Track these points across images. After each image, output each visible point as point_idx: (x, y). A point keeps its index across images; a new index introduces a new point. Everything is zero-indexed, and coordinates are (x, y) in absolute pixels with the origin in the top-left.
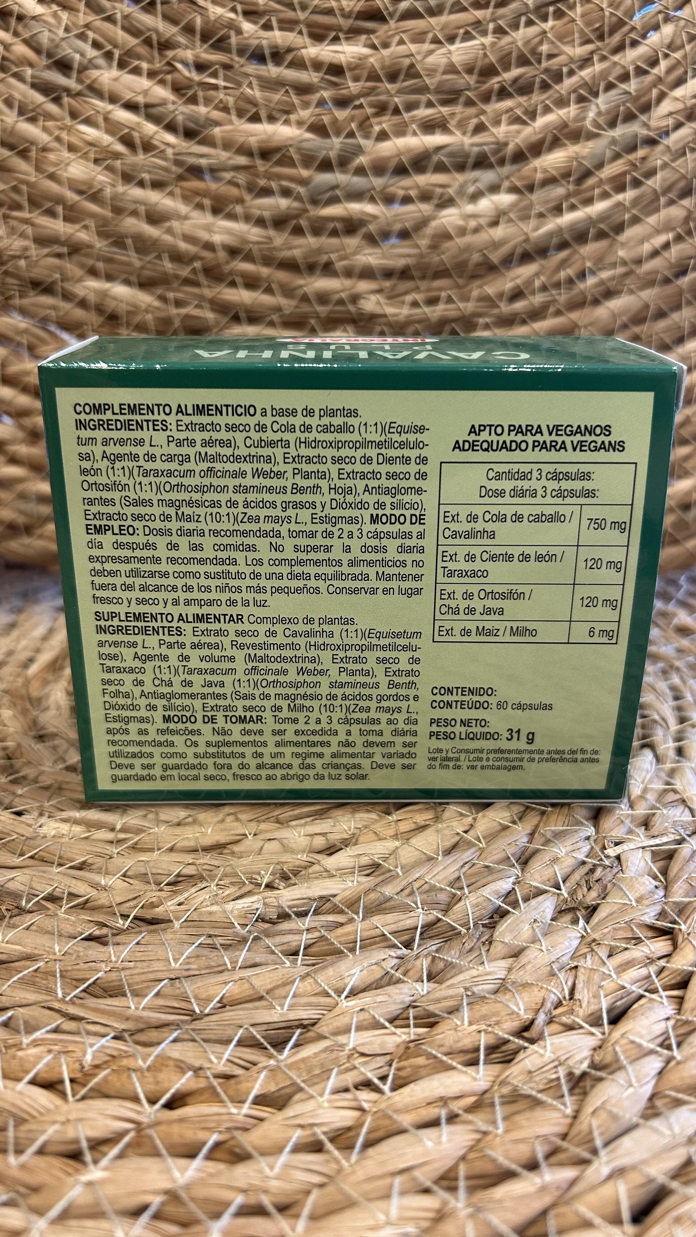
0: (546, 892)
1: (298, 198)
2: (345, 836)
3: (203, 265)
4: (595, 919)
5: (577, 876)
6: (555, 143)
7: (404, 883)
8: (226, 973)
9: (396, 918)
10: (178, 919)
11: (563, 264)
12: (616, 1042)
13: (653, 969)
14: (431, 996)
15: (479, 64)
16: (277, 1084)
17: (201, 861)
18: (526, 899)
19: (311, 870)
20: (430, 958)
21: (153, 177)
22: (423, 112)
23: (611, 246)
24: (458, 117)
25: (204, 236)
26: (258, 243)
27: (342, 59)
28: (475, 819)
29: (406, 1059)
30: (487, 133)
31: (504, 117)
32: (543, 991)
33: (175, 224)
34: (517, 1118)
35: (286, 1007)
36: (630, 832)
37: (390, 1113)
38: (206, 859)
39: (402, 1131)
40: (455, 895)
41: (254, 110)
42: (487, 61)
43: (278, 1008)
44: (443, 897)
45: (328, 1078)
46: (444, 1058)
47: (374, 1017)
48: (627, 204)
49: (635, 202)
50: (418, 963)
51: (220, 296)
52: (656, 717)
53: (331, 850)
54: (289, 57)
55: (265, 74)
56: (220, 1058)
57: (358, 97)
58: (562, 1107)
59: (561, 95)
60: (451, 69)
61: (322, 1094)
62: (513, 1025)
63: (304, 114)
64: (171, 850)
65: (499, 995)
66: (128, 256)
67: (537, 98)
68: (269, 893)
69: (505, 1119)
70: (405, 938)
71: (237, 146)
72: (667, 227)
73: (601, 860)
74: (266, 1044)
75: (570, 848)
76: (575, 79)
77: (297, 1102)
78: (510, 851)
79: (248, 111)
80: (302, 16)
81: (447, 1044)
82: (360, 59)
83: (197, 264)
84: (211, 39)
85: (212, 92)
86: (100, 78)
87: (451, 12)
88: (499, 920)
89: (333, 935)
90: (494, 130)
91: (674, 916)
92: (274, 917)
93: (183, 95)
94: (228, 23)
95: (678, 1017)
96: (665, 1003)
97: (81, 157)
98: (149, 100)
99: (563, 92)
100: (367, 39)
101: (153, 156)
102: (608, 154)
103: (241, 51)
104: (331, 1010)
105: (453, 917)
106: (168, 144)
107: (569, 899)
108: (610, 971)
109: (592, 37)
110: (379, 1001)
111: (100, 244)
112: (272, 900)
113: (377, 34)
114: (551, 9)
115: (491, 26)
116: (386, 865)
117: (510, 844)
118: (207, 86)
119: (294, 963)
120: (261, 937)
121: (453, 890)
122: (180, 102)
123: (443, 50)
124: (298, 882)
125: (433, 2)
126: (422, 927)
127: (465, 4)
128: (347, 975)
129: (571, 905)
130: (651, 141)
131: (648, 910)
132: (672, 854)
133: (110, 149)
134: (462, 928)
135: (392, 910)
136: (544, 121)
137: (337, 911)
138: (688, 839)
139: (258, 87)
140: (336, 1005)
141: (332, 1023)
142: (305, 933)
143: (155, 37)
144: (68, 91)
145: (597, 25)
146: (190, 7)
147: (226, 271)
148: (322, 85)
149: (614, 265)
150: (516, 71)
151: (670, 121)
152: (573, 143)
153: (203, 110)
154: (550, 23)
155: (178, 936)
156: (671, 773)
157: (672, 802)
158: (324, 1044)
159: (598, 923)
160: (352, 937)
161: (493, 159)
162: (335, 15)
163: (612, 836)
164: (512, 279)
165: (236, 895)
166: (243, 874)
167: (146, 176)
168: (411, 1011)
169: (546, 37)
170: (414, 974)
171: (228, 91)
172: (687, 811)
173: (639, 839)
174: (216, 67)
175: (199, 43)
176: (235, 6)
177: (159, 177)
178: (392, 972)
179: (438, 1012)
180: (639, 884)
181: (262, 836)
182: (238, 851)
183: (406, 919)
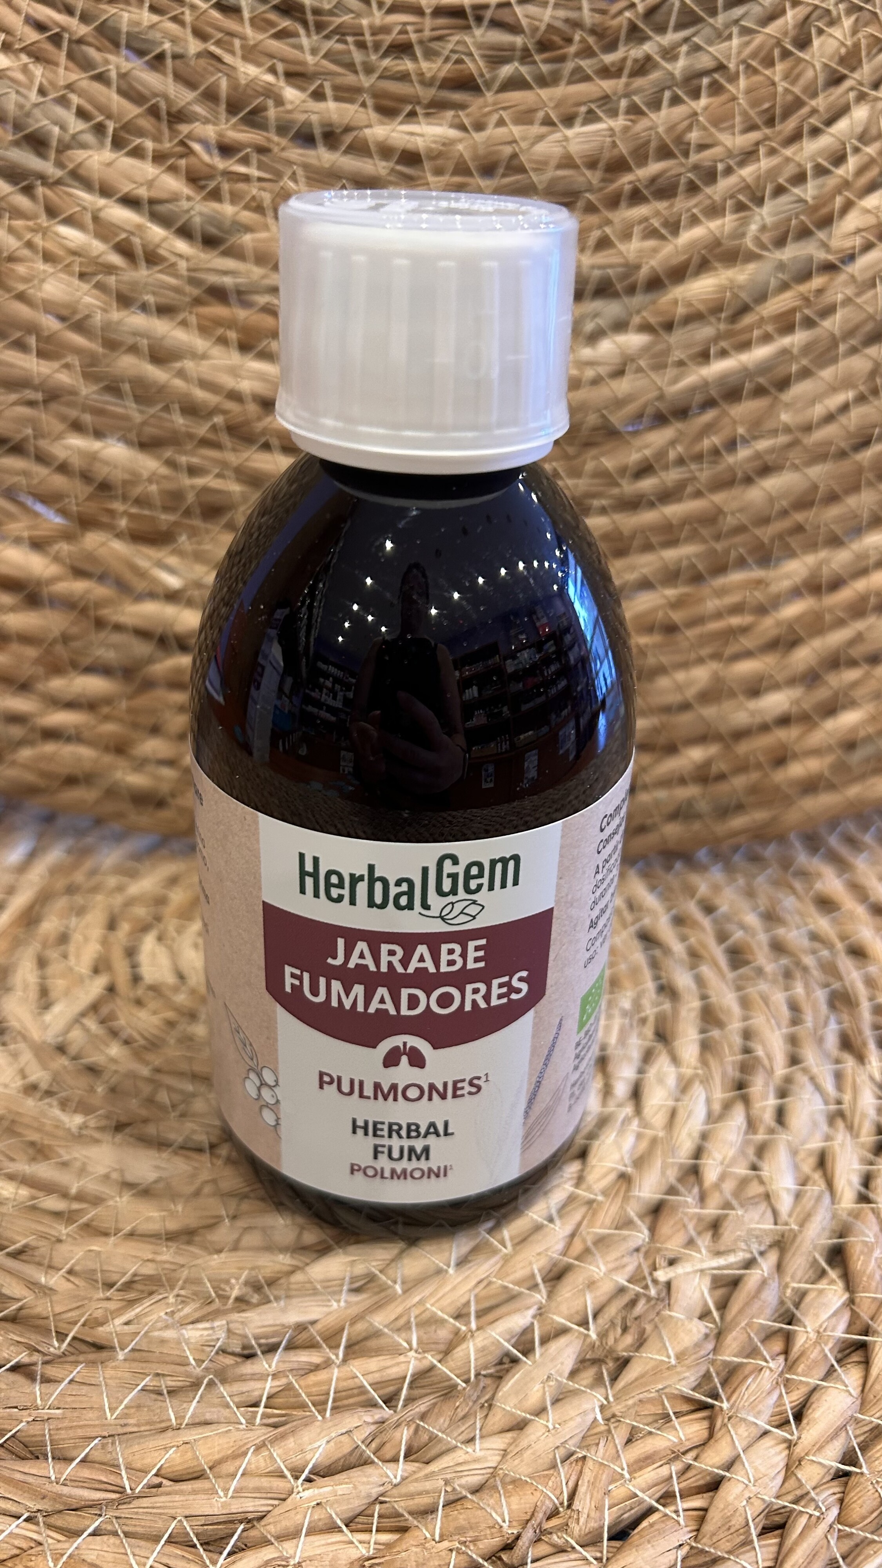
0: (569, 1330)
3: (226, 420)
4: (621, 1383)
5: (612, 1310)
6: (703, 266)
7: (400, 1310)
8: (170, 1433)
9: (384, 1364)
10: (122, 1349)
11: (708, 430)
13: (675, 1467)
14: (403, 1490)
15: (606, 155)
17: (162, 1257)
18: (544, 1343)
19: (291, 1279)
20: (412, 1428)
21: (161, 299)
23: (772, 406)
25: (229, 382)
27: (420, 144)
30: (611, 251)
31: (636, 230)
32: (538, 1494)
33: (189, 364)
35: (230, 1494)
36: (690, 1243)
38: (168, 1253)
40: (459, 1330)
42: (615, 152)
43: (221, 1494)
44: (443, 1334)
47: (330, 1517)
48: (795, 351)
49: (807, 349)
50: (397, 1434)
51: (247, 464)
52: (760, 1052)
54: (348, 139)
55: (314, 161)
59: (714, 202)
60: (568, 162)
62: (492, 1542)
65: (482, 1495)
66: (126, 407)
67: (682, 204)
68: (235, 1316)
70: (391, 1389)
71: (274, 261)
72: (846, 383)
73: (646, 1287)
74: (199, 1545)
75: (611, 1266)
76: (732, 180)
78: (538, 1266)
80: (366, 82)
82: (444, 144)
83: (218, 420)
84: (241, 110)
85: (241, 186)
86: (87, 162)
87: (570, 82)
88: (508, 1371)
89: (302, 1383)
90: (622, 247)
91: (719, 1385)
92: (238, 1350)
93: (203, 188)
94: (265, 88)
95: (694, 1544)
96: (681, 1520)
97: (61, 270)
98: (155, 194)
99: (717, 198)
100: (454, 116)
101: (160, 271)
102: (773, 283)
103: (282, 129)
104: (284, 1500)
105: (451, 1364)
106: (180, 256)
107: (597, 1343)
108: (623, 1469)
109: (759, 121)
110: (340, 1493)
111: (87, 390)
112: (237, 1325)
113: (469, 110)
114: (705, 81)
115: (624, 103)
116: (384, 1278)
117: (539, 1254)
118: (235, 177)
119: (251, 1422)
120: (217, 1381)
121: (458, 1324)
122: (198, 198)
123: (557, 136)
124: (272, 1298)
125: (545, 68)
126: (413, 1375)
127: (589, 72)
128: (310, 1447)
129: (599, 1354)
130: (829, 268)
131: (687, 1374)
132: (735, 1283)
133: (100, 260)
134: (459, 1381)
135: (377, 1352)
136: (689, 236)
137: (312, 1345)
138: (759, 1259)
139: (303, 179)
140: (291, 1492)
141: (280, 1521)
142: (270, 1378)
143: (163, 106)
144: (43, 178)
145: (766, 105)
146: (212, 65)
147: (258, 430)
148: (392, 178)
149: (774, 432)
150: (654, 167)
151: (858, 241)
152: (728, 267)
153: (228, 209)
154: (704, 101)
155: (120, 1374)
156: (761, 1150)
157: (753, 1197)
158: (267, 1554)
159: (624, 1387)
160: (325, 1388)
161: (619, 287)
162: (411, 81)
163: (667, 1249)
164: (640, 449)
165: (197, 1315)
166: (210, 1281)
167: (150, 299)
168: (377, 1507)
169: (697, 120)
170: (388, 1451)
171: (264, 184)
172: (769, 1215)
173: (698, 1255)
174: (249, 150)
175: (223, 115)
176: (274, 64)
177: (170, 302)
178: (363, 1447)
179: (406, 1514)
180: (684, 1330)
181: (242, 1221)
182: (210, 1242)
183: (393, 1365)
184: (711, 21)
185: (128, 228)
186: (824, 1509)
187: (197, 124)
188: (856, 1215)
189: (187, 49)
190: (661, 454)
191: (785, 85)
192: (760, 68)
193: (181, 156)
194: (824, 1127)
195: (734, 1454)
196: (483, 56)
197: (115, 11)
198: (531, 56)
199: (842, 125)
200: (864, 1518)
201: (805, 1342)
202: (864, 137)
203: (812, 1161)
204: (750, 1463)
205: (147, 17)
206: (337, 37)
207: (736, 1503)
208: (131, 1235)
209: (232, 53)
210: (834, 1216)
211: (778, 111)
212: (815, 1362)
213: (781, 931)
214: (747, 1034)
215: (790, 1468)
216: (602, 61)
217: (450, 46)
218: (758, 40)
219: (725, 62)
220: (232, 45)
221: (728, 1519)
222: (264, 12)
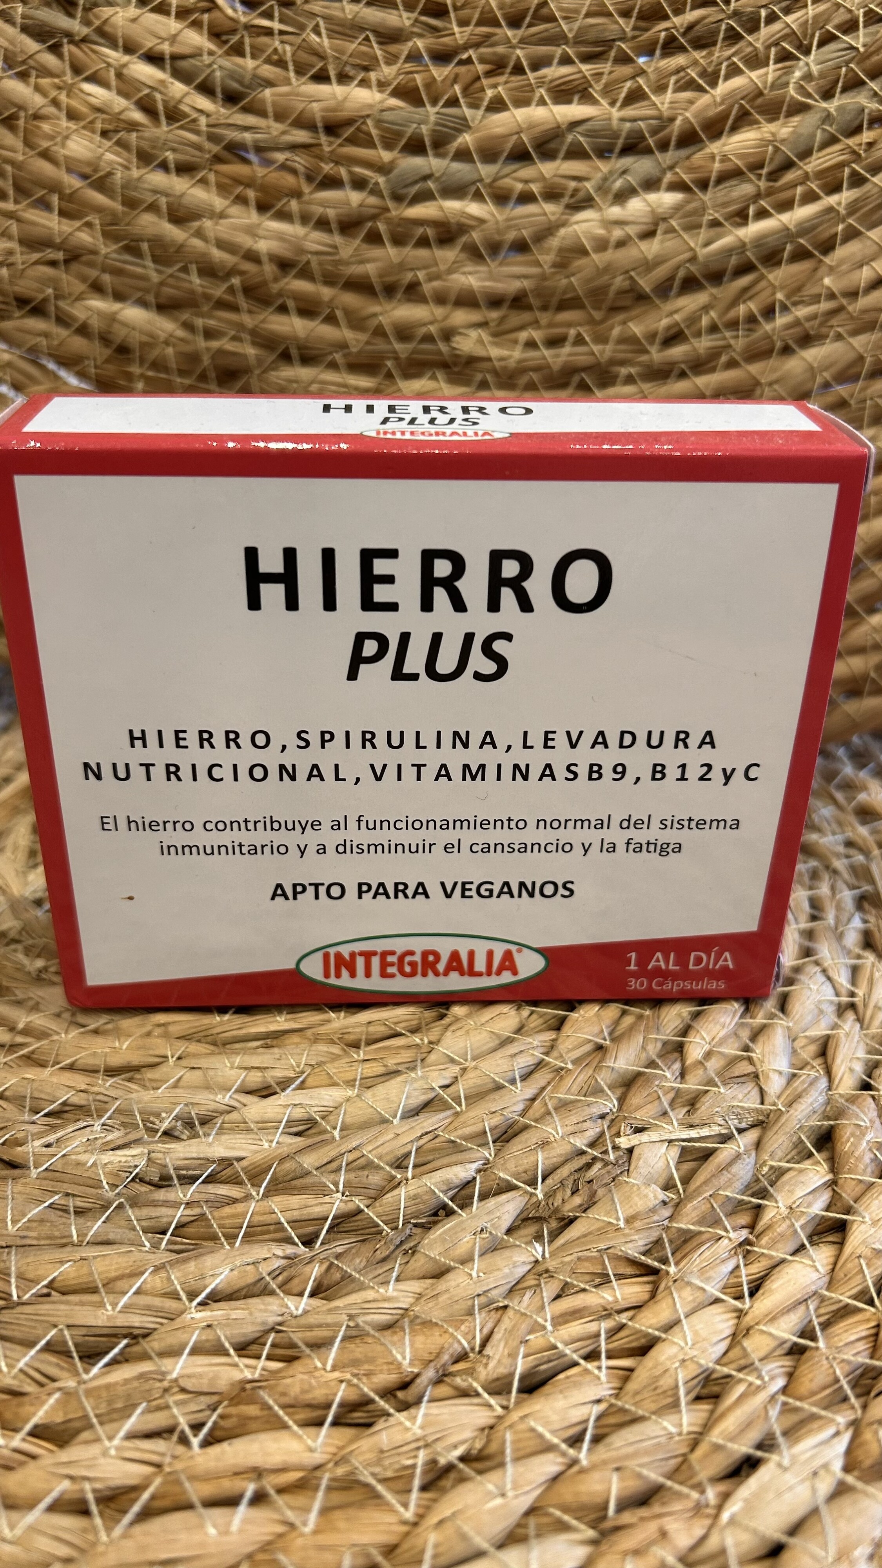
0: (515, 1188)
1: (376, 191)
2: (292, 1074)
3: (242, 282)
4: (561, 1240)
5: (565, 1171)
6: (743, 120)
7: (333, 1154)
8: (69, 1249)
9: (303, 1202)
10: (36, 1168)
11: (743, 294)
12: (511, 1427)
13: (605, 1326)
14: (303, 1321)
16: (65, 1414)
17: (96, 1089)
18: (483, 1197)
19: (227, 1118)
20: (325, 1265)
21: (181, 157)
22: (555, 72)
23: (815, 270)
24: (604, 79)
25: (246, 241)
26: (317, 253)
29: (238, 1404)
30: (645, 103)
31: (672, 81)
32: (447, 1336)
33: (207, 224)
34: (338, 1515)
35: (119, 1308)
36: (663, 1115)
37: (183, 1477)
38: (105, 1085)
39: (189, 1506)
40: (394, 1177)
41: (321, 64)
43: (109, 1307)
44: (376, 1179)
45: (129, 1416)
46: (281, 1413)
47: (219, 1339)
48: (842, 209)
49: (853, 208)
50: (307, 1269)
51: (263, 326)
53: (265, 1092)
55: (338, 13)
56: (10, 1366)
57: (466, 47)
58: (402, 1509)
59: (756, 49)
61: (111, 1438)
62: (387, 1378)
63: (388, 71)
65: (388, 1333)
66: (144, 267)
67: (720, 53)
68: (160, 1146)
69: (325, 1511)
70: (310, 1229)
71: (294, 116)
73: (606, 1152)
74: (75, 1355)
75: (570, 1129)
76: (776, 27)
77: (81, 1443)
78: (491, 1123)
79: (313, 66)
81: (292, 1394)
83: (236, 281)
85: (263, 39)
86: (113, 19)
88: (439, 1221)
89: (216, 1214)
90: (656, 99)
91: (669, 1251)
92: (155, 1179)
93: (224, 43)
95: (613, 1401)
96: (603, 1376)
97: (84, 128)
98: (178, 49)
99: (758, 45)
101: (181, 128)
102: (819, 136)
104: (174, 1319)
105: (380, 1209)
106: (201, 111)
107: (543, 1202)
108: (546, 1321)
110: (235, 1317)
111: (107, 249)
112: (160, 1155)
116: (323, 1123)
117: (493, 1112)
118: (260, 30)
119: (155, 1246)
120: (126, 1205)
121: (393, 1172)
122: (220, 53)
124: (202, 1134)
126: (335, 1218)
128: (210, 1273)
129: (543, 1213)
131: (636, 1237)
132: (707, 1155)
133: (122, 117)
134: (385, 1227)
135: (302, 1190)
136: (728, 86)
137: (235, 1181)
138: (737, 1136)
139: (326, 33)
140: (182, 1312)
141: (165, 1339)
142: (183, 1207)
144: (69, 35)
147: (275, 291)
148: (415, 30)
149: (816, 299)
150: (691, 16)
152: (771, 120)
153: (249, 63)
155: (28, 1190)
156: (757, 1033)
157: (740, 1077)
158: (145, 1367)
159: (563, 1245)
160: (238, 1221)
161: (651, 141)
163: (635, 1118)
164: (671, 314)
165: (120, 1142)
166: (140, 1114)
167: (170, 156)
168: (272, 1336)
170: (295, 1285)
171: (285, 37)
172: (755, 1094)
173: (670, 1128)
177: (187, 158)
178: (268, 1278)
179: (300, 1344)
180: (638, 1195)
181: (183, 1062)
182: (151, 1080)
183: (317, 1205)
185: (150, 84)
186: (767, 1379)
188: (852, 1099)
190: (693, 319)
193: (205, 11)
194: (831, 1016)
195: (674, 1317)
200: (813, 1394)
201: (775, 1216)
203: (813, 1049)
204: (691, 1327)
207: (668, 1364)
208: (71, 1068)
210: (828, 1102)
212: (782, 1236)
215: (736, 1338)
221: (657, 1378)
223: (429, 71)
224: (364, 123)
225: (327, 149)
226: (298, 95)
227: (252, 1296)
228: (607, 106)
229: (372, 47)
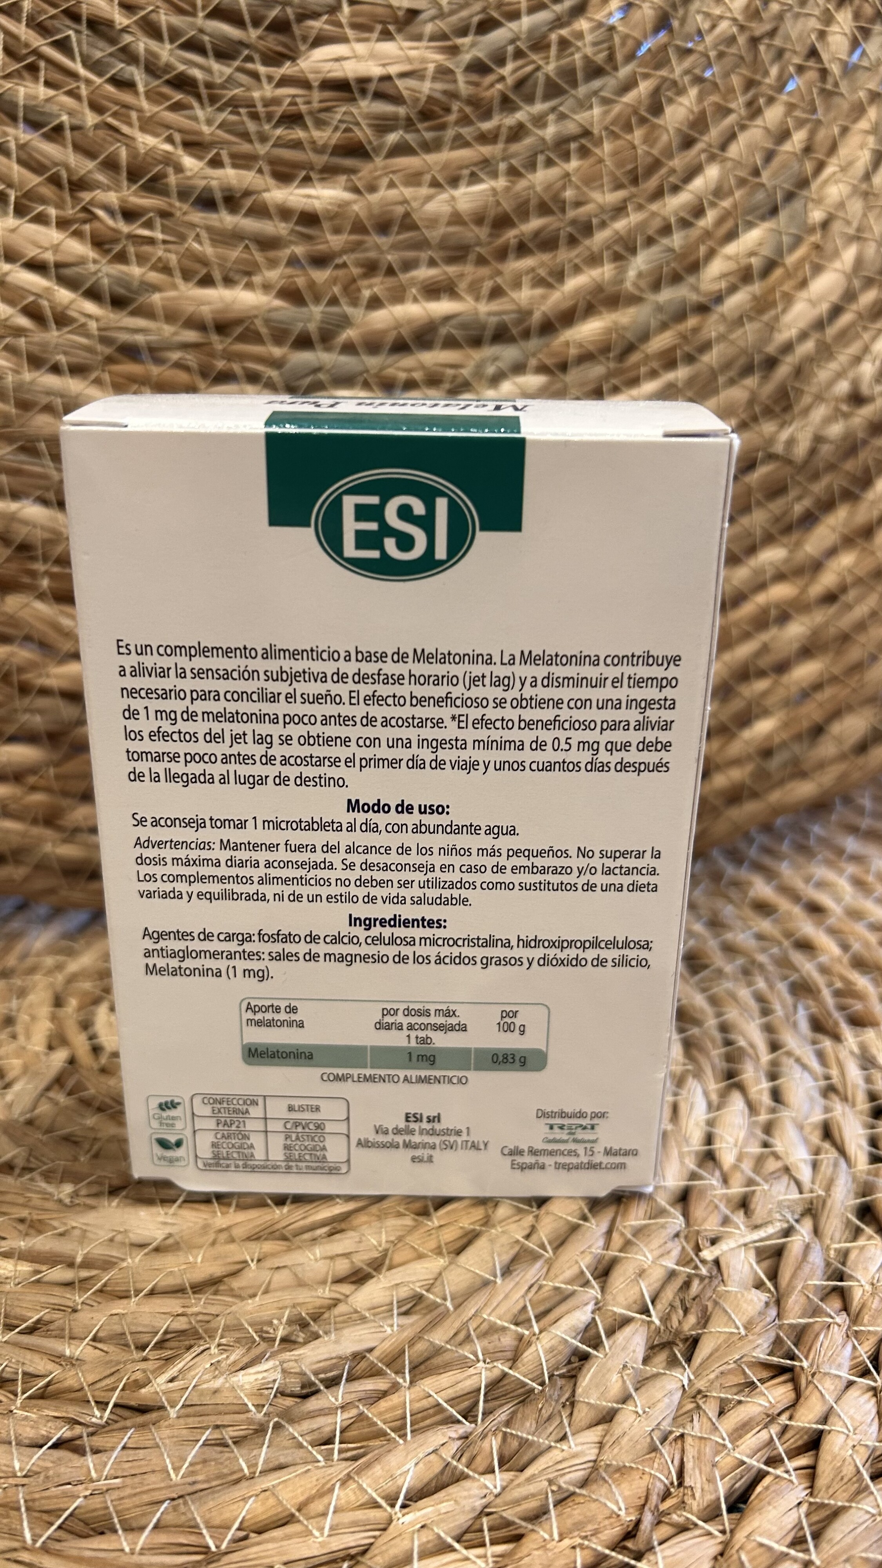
0: (632, 1320)
1: (270, 385)
2: (376, 1255)
4: (697, 1359)
5: (668, 1294)
6: (589, 311)
7: (457, 1325)
8: (244, 1484)
9: (453, 1379)
10: (172, 1407)
12: (741, 1547)
13: (774, 1430)
14: (507, 1497)
15: (492, 213)
17: (193, 1310)
18: (610, 1334)
19: (336, 1312)
20: (500, 1436)
21: (75, 360)
22: (424, 273)
24: (469, 279)
27: (317, 205)
28: (537, 1217)
30: (504, 300)
31: (525, 279)
32: (646, 1477)
35: (326, 1531)
36: (726, 1221)
38: (198, 1305)
40: (522, 1335)
41: (204, 271)
42: (500, 209)
43: (316, 1533)
44: (507, 1341)
47: (439, 1537)
48: (680, 385)
49: (689, 383)
50: (486, 1444)
52: (742, 1043)
53: (358, 1278)
54: (248, 203)
55: (217, 224)
57: (340, 253)
59: (593, 252)
60: (456, 219)
62: (613, 1532)
63: (271, 275)
64: (152, 1293)
65: (591, 1488)
66: (43, 466)
67: (564, 255)
68: (287, 1355)
70: (466, 1404)
71: (183, 319)
72: (727, 412)
73: (696, 1267)
75: (657, 1253)
76: (607, 232)
78: (585, 1263)
79: (196, 272)
80: (262, 149)
82: (340, 206)
84: (141, 178)
85: (147, 248)
87: (452, 148)
88: (580, 1369)
89: (374, 1411)
90: (514, 295)
91: (793, 1347)
92: (297, 1389)
93: (108, 251)
94: (164, 157)
95: (812, 1500)
96: (793, 1478)
98: (61, 258)
99: (595, 249)
100: (347, 181)
101: (70, 332)
102: (653, 323)
103: (183, 195)
104: (384, 1530)
105: (523, 1369)
106: (89, 316)
107: (662, 1328)
108: (724, 1440)
109: (625, 181)
110: (443, 1511)
112: (292, 1364)
113: (360, 175)
114: (573, 146)
115: (502, 166)
116: (431, 1296)
117: (583, 1252)
118: (140, 240)
119: (330, 1458)
120: (283, 1423)
121: (519, 1329)
122: (104, 261)
123: (444, 196)
124: (321, 1333)
125: (428, 135)
126: (486, 1387)
127: (468, 138)
128: (399, 1472)
129: (665, 1338)
130: (703, 309)
131: (760, 1341)
132: (780, 1251)
133: (8, 323)
134: (534, 1385)
135: (447, 1367)
136: (574, 283)
137: (374, 1373)
138: (797, 1226)
139: (208, 241)
140: (390, 1521)
141: (387, 1550)
142: (339, 1411)
143: (64, 175)
145: (630, 167)
146: (111, 136)
148: (292, 238)
150: (535, 223)
151: (723, 285)
152: (611, 311)
153: (135, 271)
154: (574, 164)
155: (176, 1432)
156: (768, 1128)
157: (773, 1173)
159: (701, 1364)
160: (400, 1412)
161: (514, 331)
162: (304, 149)
163: (706, 1230)
165: (246, 1360)
166: (250, 1326)
167: (62, 358)
168: (485, 1520)
169: (570, 181)
170: (481, 1463)
171: (169, 246)
172: (793, 1185)
173: (737, 1231)
174: (151, 214)
175: (125, 183)
176: (171, 135)
177: (82, 361)
178: (455, 1463)
179: (518, 1521)
180: (745, 1301)
181: (268, 1263)
182: (239, 1288)
183: (465, 1379)
184: (573, 92)
185: (34, 290)
187: (98, 191)
189: (84, 121)
191: (645, 148)
192: (621, 133)
193: (85, 222)
194: (820, 1101)
195: (826, 1407)
196: (370, 125)
197: (10, 85)
198: (414, 124)
199: (698, 183)
201: (863, 1294)
202: (719, 192)
203: (818, 1133)
204: (845, 1413)
205: (43, 92)
206: (230, 109)
207: (843, 1453)
208: (155, 1293)
209: (130, 124)
210: (854, 1179)
211: (640, 170)
212: (878, 1311)
213: (729, 936)
214: (724, 1028)
216: (479, 129)
217: (338, 117)
218: (617, 109)
219: (590, 129)
220: (129, 117)
222: (158, 86)
223: (309, 275)
224: (252, 323)
225: (220, 347)
226: (187, 298)
227: (448, 1485)
228: (472, 302)
229: (252, 254)
